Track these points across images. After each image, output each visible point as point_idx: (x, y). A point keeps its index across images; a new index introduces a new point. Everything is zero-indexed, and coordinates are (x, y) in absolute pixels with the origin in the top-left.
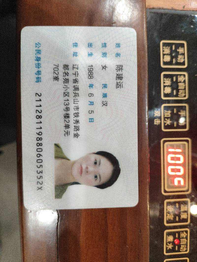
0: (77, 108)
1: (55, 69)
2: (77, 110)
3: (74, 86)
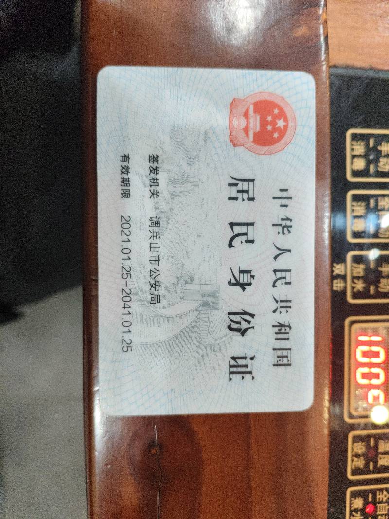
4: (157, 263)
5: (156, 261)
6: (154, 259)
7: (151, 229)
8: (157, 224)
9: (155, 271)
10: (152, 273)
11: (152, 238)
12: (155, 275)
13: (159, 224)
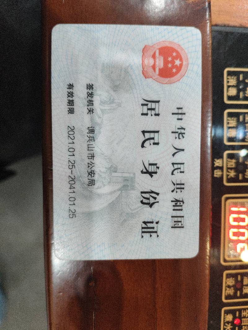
4: (93, 158)
5: (92, 156)
6: (91, 155)
7: (88, 135)
8: (93, 131)
9: (92, 164)
10: (89, 165)
11: (89, 141)
12: (91, 166)
13: (94, 131)
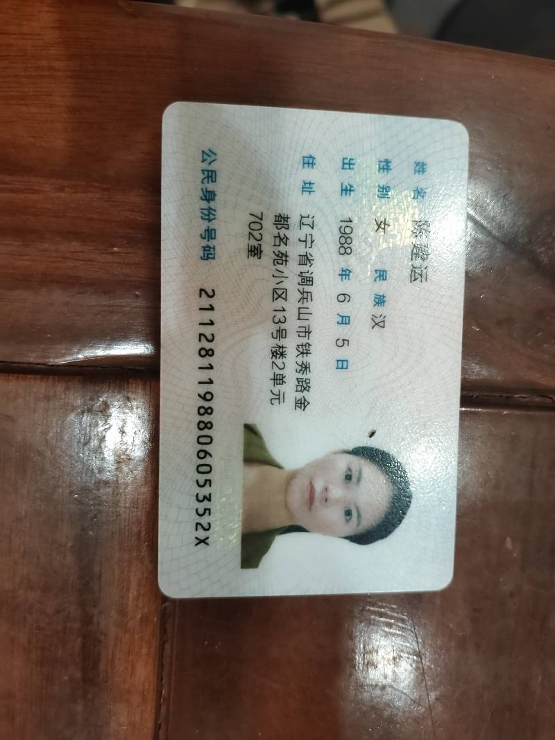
0: (306, 332)
1: (253, 226)
2: (307, 336)
3: (301, 273)
